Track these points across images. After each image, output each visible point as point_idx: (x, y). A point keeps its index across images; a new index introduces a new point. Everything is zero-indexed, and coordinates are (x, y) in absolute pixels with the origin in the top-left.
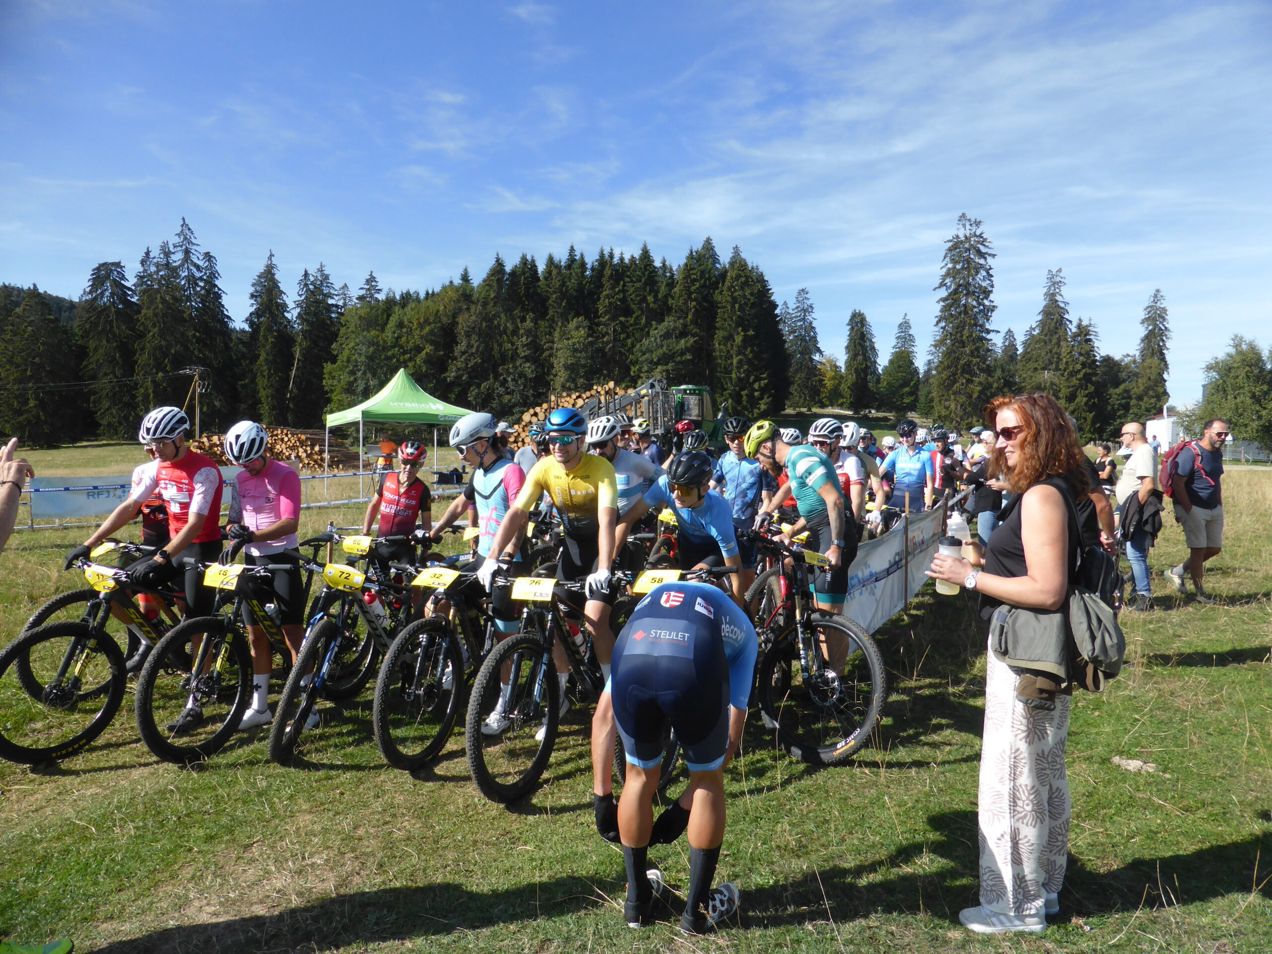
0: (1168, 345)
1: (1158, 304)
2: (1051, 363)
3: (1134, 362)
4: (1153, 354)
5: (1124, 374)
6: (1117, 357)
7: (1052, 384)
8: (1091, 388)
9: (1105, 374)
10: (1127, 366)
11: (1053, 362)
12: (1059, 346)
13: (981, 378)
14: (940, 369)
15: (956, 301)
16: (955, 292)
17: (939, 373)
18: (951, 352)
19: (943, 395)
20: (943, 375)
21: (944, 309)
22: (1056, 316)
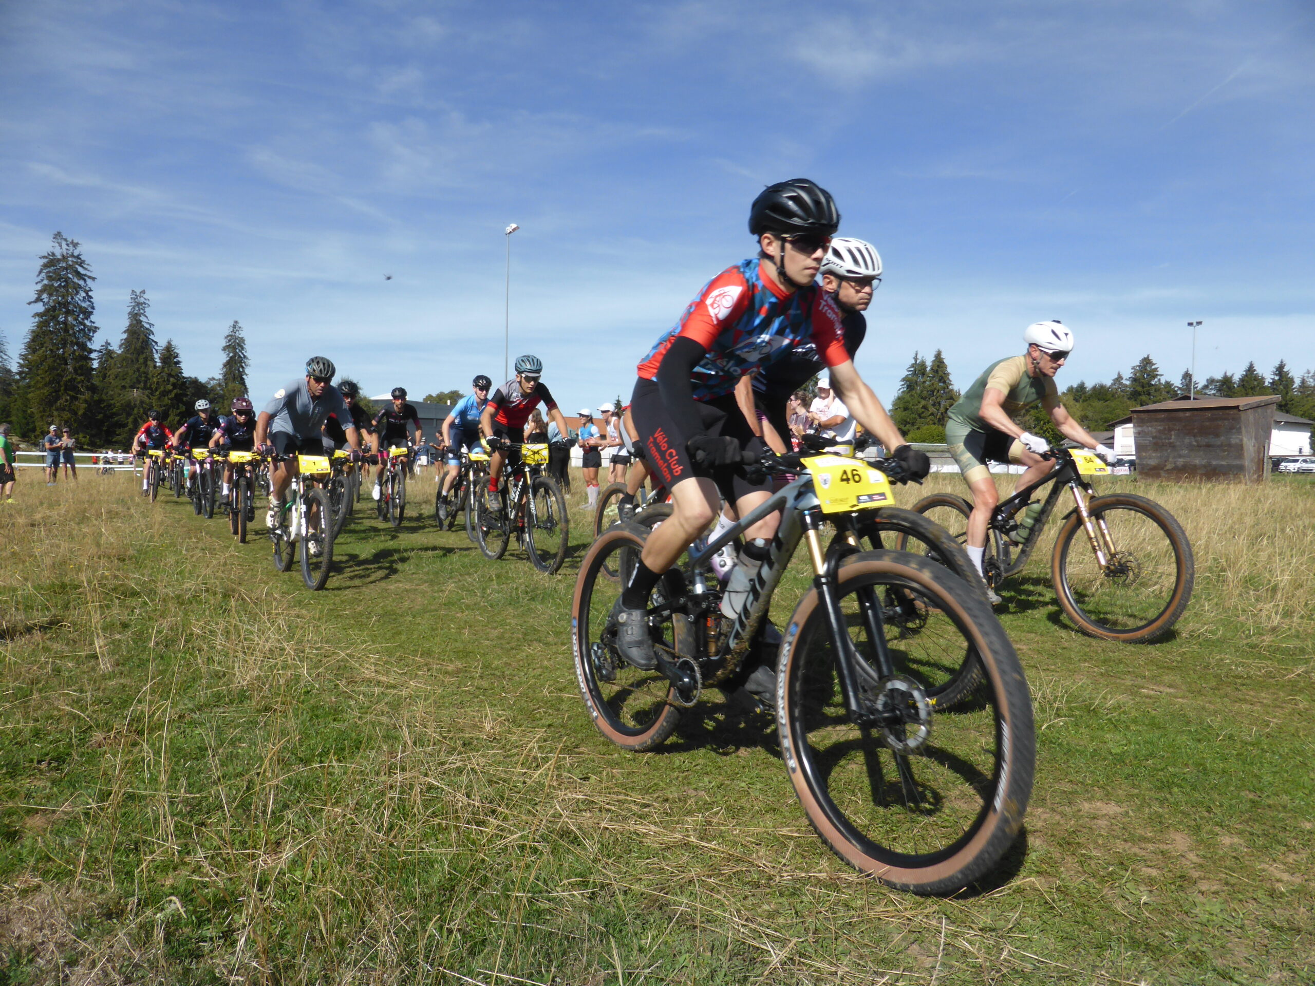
1: (237, 334)
2: (139, 382)
4: (234, 379)
6: (203, 379)
7: (142, 402)
9: (193, 395)
11: (142, 380)
12: (146, 365)
13: (87, 395)
14: (40, 385)
15: (54, 318)
16: (54, 309)
17: (39, 389)
18: (51, 369)
19: (44, 411)
20: (46, 391)
21: (42, 325)
22: (142, 336)
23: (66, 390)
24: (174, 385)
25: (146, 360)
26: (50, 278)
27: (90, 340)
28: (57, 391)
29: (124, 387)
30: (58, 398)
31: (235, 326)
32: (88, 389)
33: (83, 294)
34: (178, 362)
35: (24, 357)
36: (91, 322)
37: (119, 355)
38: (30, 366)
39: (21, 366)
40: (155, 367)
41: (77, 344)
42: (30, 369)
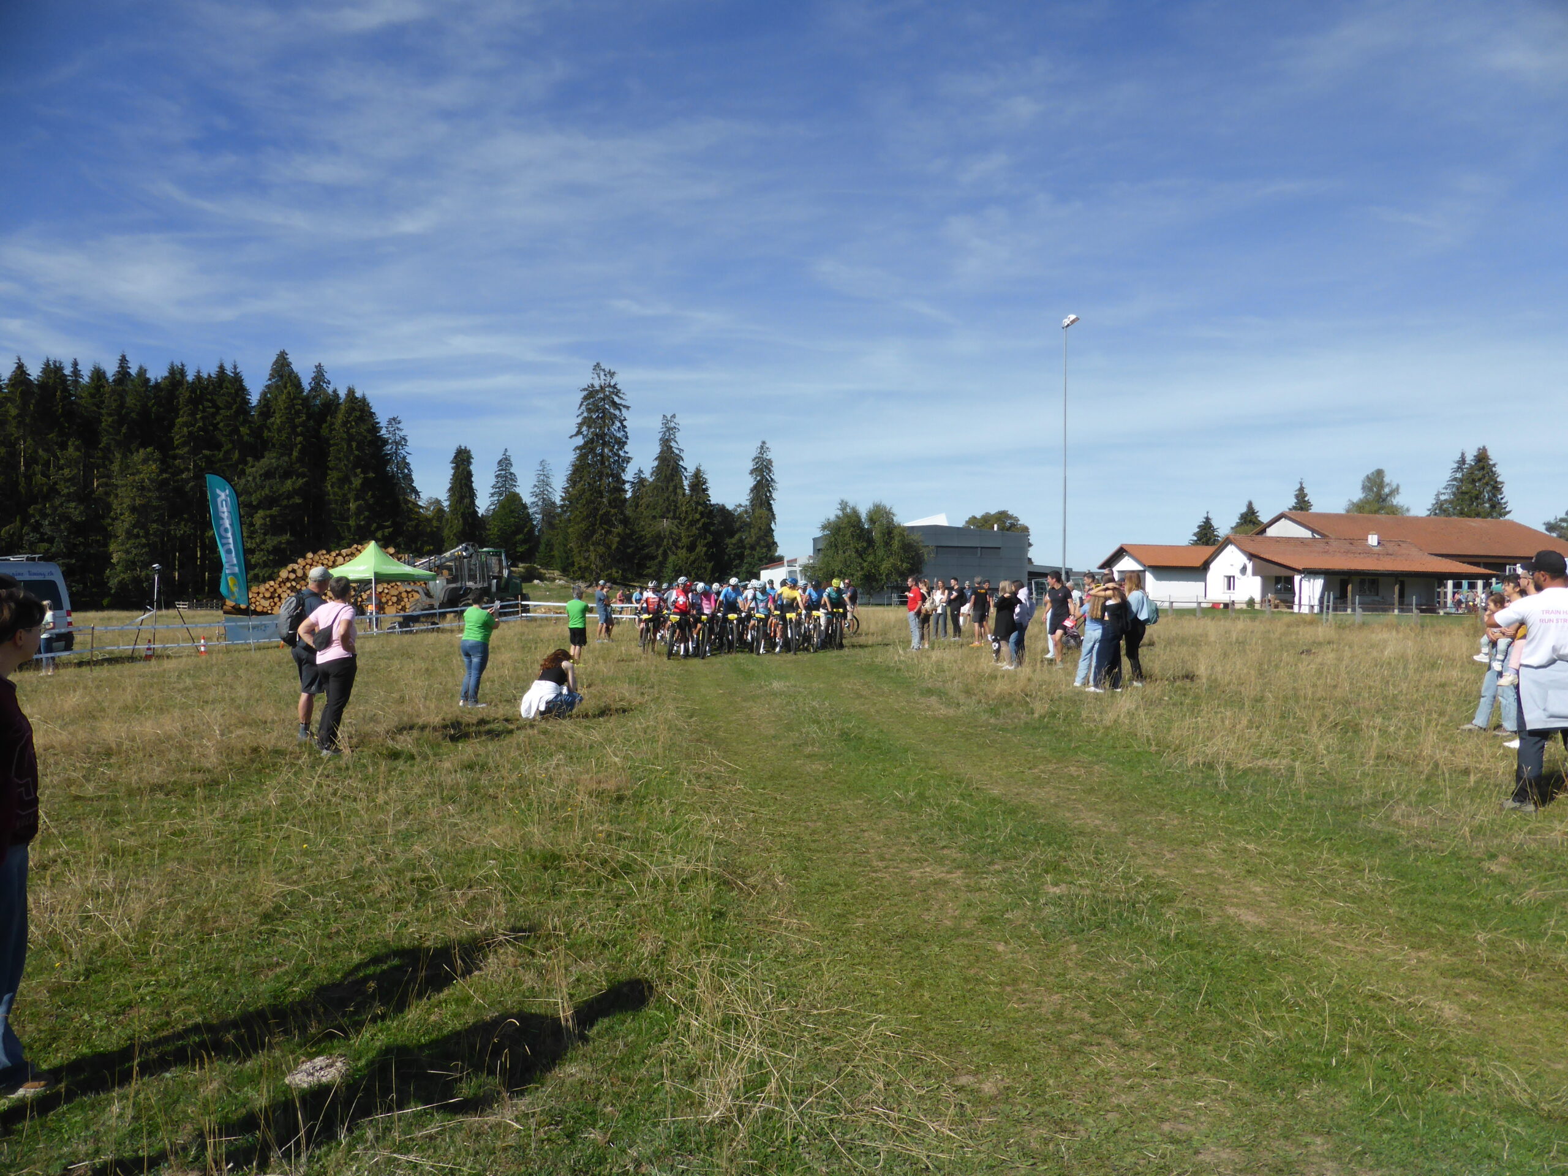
0: (774, 496)
1: (765, 455)
2: (669, 512)
3: (746, 512)
4: (761, 505)
5: (738, 524)
6: (730, 507)
7: (671, 532)
8: (710, 538)
9: (720, 524)
10: (740, 516)
11: (671, 510)
12: (676, 493)
13: (619, 529)
14: (579, 519)
15: (592, 450)
16: (592, 441)
17: (578, 523)
18: (589, 502)
19: (582, 546)
20: (583, 526)
21: (582, 458)
22: (672, 463)
23: (601, 524)
24: (702, 514)
25: (675, 487)
26: (589, 410)
27: (624, 471)
28: (594, 525)
29: (654, 517)
30: (594, 532)
31: (763, 448)
32: (621, 522)
33: (618, 424)
34: (706, 489)
35: (566, 490)
36: (626, 452)
37: (651, 484)
38: (571, 498)
39: (563, 499)
40: (684, 494)
41: (612, 475)
42: (571, 502)
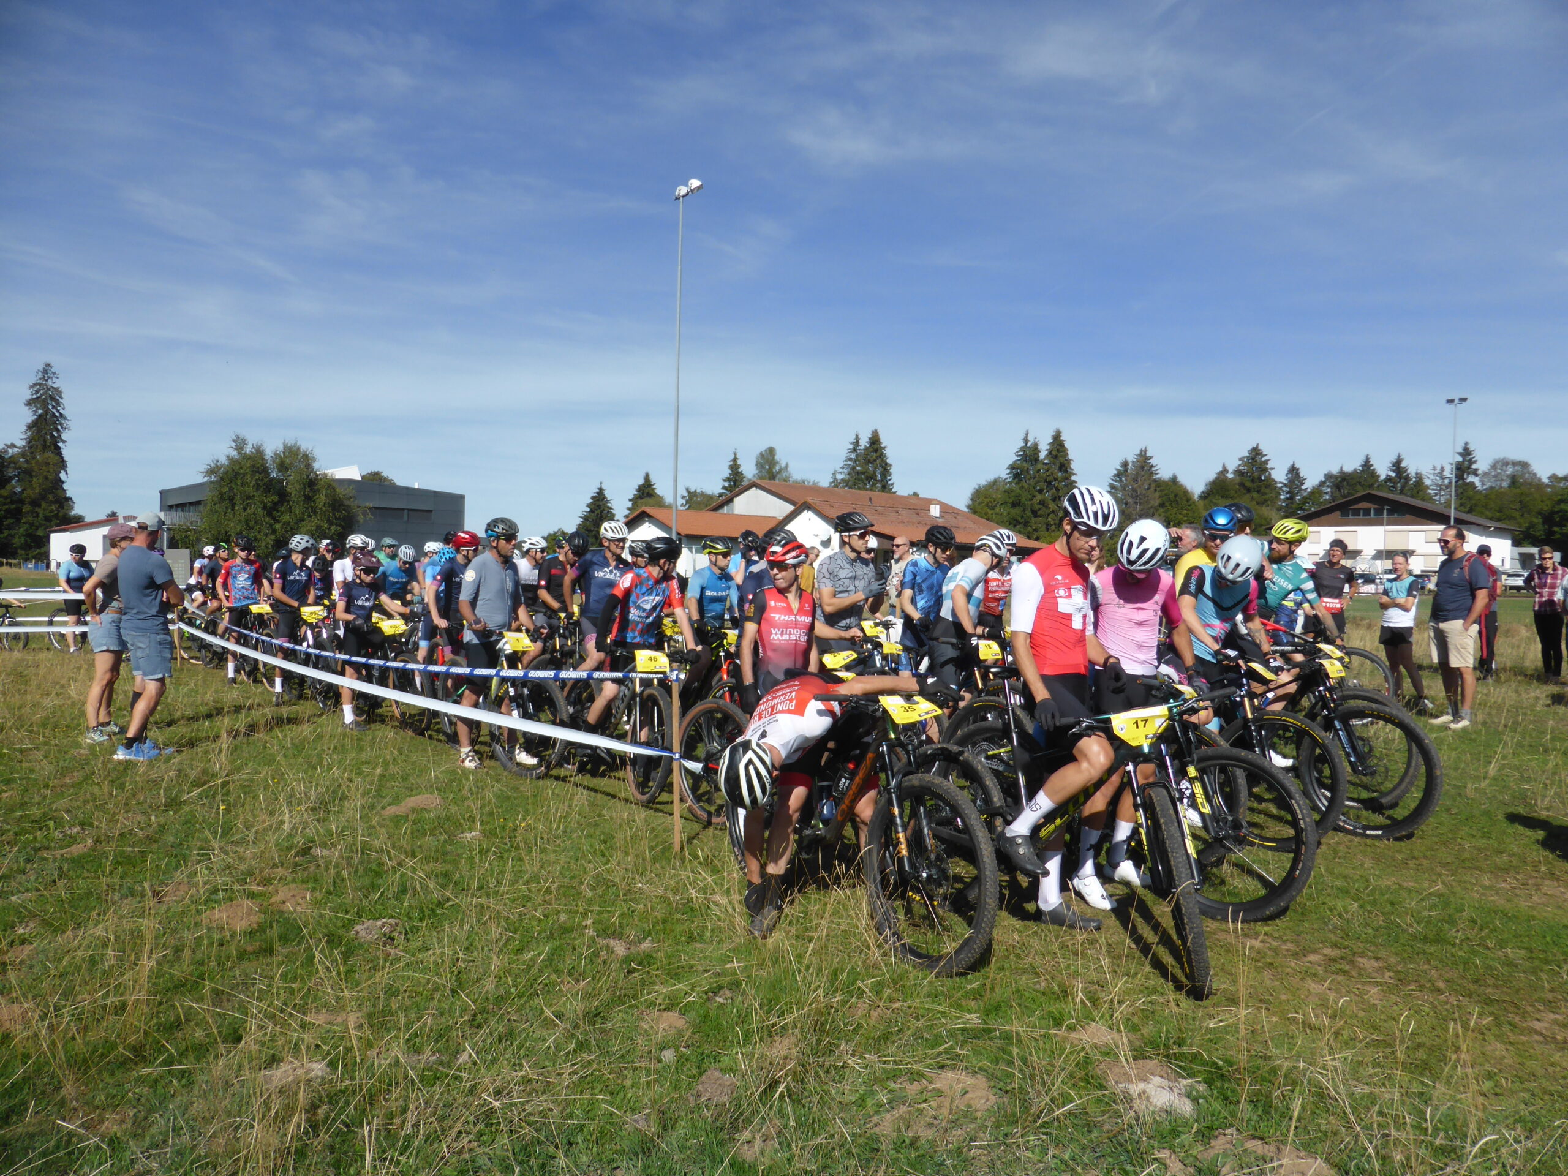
0: (64, 436)
1: (50, 383)
3: (23, 455)
4: (45, 446)
5: (10, 470)
10: (13, 460)
31: (47, 372)
